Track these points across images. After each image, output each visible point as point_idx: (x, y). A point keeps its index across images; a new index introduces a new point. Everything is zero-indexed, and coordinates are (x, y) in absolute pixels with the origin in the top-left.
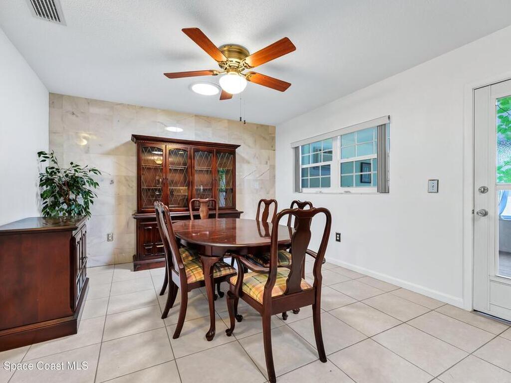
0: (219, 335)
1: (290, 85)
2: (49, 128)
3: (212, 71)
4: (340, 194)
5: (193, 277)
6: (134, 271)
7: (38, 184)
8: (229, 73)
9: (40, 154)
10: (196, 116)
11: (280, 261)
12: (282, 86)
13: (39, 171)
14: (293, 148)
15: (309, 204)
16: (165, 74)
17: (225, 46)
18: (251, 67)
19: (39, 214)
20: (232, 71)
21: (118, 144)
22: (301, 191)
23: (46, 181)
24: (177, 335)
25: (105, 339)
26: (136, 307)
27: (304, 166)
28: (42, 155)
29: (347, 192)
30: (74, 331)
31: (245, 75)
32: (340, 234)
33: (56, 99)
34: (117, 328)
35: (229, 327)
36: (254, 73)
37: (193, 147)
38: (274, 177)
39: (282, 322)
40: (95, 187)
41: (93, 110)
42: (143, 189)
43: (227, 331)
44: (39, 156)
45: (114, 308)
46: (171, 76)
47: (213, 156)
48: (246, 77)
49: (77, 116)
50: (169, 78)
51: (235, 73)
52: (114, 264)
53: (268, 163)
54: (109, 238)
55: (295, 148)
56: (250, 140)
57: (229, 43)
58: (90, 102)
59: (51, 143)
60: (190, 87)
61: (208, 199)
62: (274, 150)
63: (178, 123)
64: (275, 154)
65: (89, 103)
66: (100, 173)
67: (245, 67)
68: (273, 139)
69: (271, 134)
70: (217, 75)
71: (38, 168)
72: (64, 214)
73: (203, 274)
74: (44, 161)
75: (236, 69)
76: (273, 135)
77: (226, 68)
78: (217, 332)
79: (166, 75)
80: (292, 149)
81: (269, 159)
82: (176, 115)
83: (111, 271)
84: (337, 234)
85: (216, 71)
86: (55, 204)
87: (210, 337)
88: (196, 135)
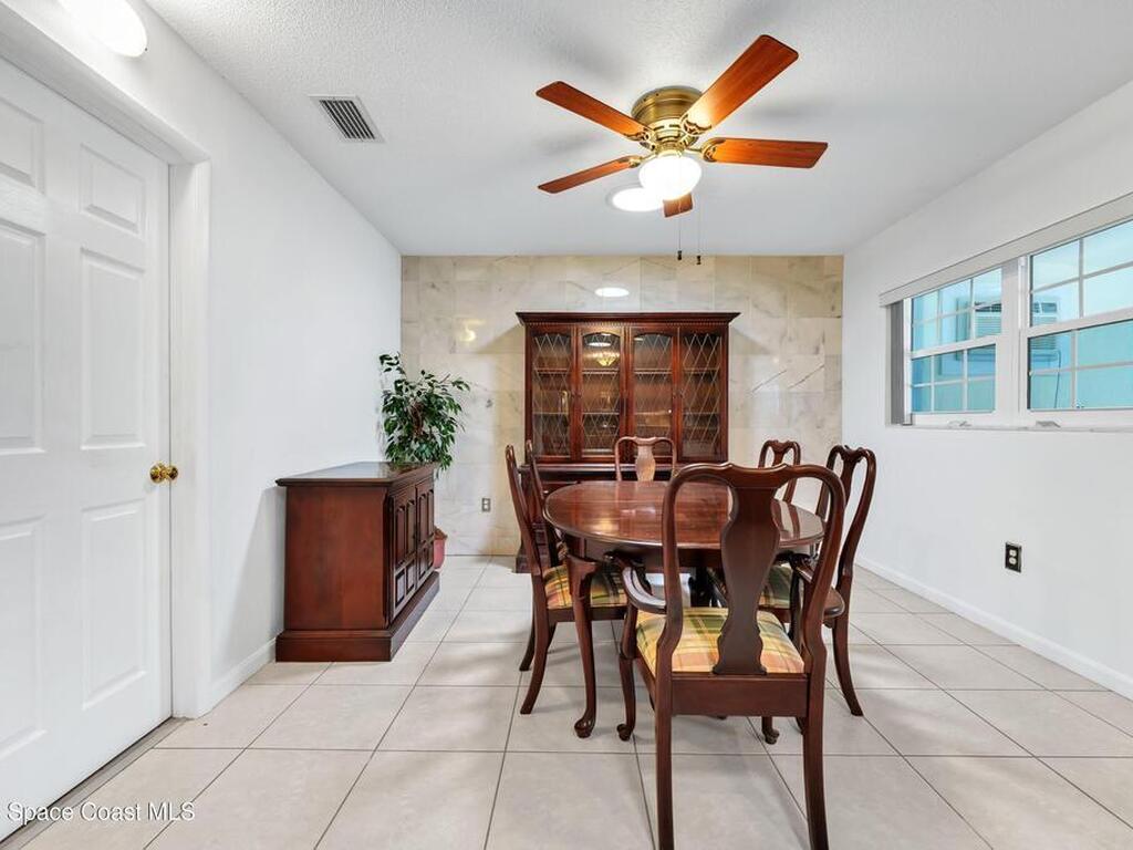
0: (605, 731)
1: (824, 146)
2: (402, 314)
3: (624, 160)
4: (1019, 429)
5: (560, 597)
6: (517, 572)
7: (381, 408)
8: (660, 155)
9: (383, 358)
10: (642, 258)
11: (771, 594)
12: (804, 154)
13: (383, 387)
14: (887, 306)
15: (866, 456)
16: (540, 187)
17: (645, 99)
18: (705, 129)
19: (382, 458)
20: (665, 149)
21: (499, 334)
22: (907, 421)
23: (392, 404)
24: (527, 708)
25: (422, 682)
26: (489, 639)
27: (919, 354)
28: (386, 361)
29: (1046, 424)
30: (385, 656)
31: (700, 151)
32: (1018, 549)
33: (412, 266)
34: (446, 667)
35: (624, 721)
36: (720, 141)
37: (631, 326)
38: (839, 385)
39: (761, 748)
40: (456, 412)
41: (463, 275)
42: (538, 417)
43: (620, 728)
44: (382, 362)
45: (458, 632)
46: (553, 187)
47: (675, 342)
48: (702, 155)
49: (438, 290)
50: (552, 192)
51: (674, 151)
52: (489, 555)
53: (821, 351)
54: (486, 506)
55: (892, 305)
56: (770, 298)
57: (653, 89)
58: (459, 262)
59: (404, 339)
60: (608, 199)
61: (654, 438)
62: (839, 317)
63: (608, 278)
64: (840, 327)
65: (455, 264)
66: (467, 386)
67: (691, 131)
68: (837, 288)
69: (827, 277)
70: (637, 165)
71: (381, 382)
72: (413, 459)
73: (571, 593)
74: (389, 370)
75: (674, 143)
76: (835, 279)
77: (653, 147)
78: (599, 723)
79: (544, 187)
80: (884, 310)
81: (824, 341)
82: (604, 262)
83: (483, 566)
84: (1009, 548)
85: (635, 157)
86: (404, 443)
87: (584, 729)
88: (644, 299)
